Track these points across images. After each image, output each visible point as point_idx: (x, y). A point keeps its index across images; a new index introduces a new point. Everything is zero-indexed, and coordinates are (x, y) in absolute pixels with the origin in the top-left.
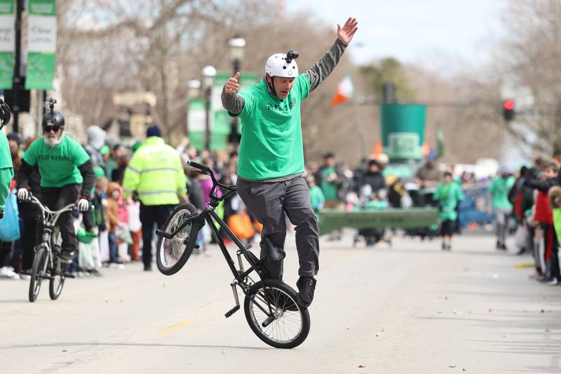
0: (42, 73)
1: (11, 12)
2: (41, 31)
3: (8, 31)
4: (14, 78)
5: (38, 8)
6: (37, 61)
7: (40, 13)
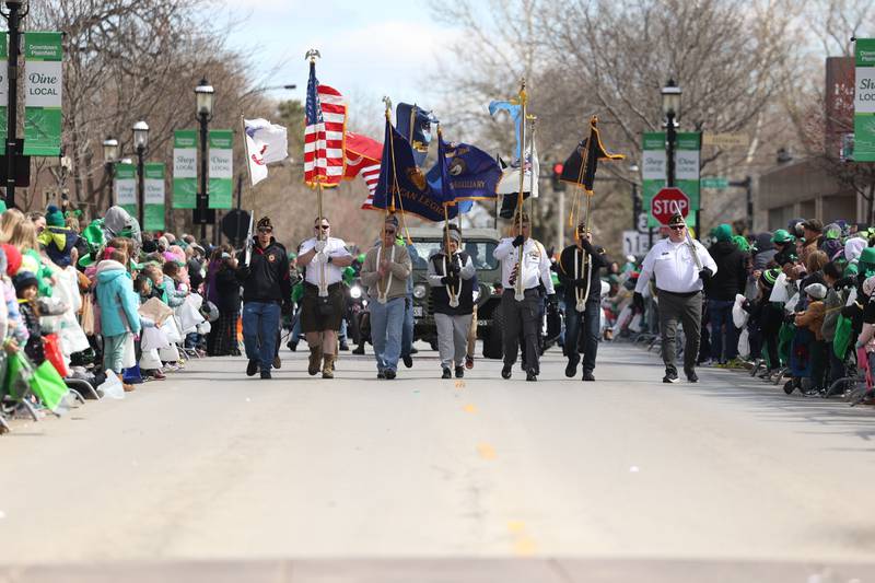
0: (44, 134)
4: (7, 141)
5: (38, 50)
6: (38, 118)
7: (40, 57)
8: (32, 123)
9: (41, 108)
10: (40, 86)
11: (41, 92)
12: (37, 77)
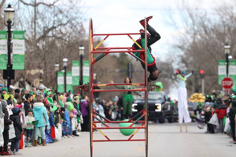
0: (19, 63)
1: (6, 38)
2: (18, 46)
3: (4, 46)
4: (7, 65)
5: (17, 36)
6: (17, 58)
7: (18, 38)
8: (15, 59)
9: (18, 55)
10: (18, 47)
11: (18, 49)
12: (16, 45)
